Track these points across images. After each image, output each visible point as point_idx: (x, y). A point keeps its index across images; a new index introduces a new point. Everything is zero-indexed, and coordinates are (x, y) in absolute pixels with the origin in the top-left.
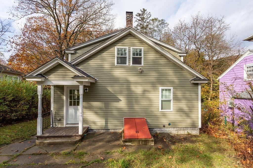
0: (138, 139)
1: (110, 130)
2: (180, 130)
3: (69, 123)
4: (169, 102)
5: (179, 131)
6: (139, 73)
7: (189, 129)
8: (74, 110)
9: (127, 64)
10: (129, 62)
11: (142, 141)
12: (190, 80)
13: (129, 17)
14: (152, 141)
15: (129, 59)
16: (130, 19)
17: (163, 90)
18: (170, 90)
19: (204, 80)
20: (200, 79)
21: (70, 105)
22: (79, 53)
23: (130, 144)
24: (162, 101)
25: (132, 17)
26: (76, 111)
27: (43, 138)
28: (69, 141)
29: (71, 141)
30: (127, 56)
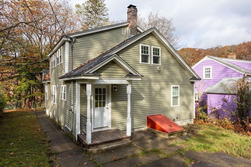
0: (177, 131)
1: (135, 130)
2: (183, 122)
3: (95, 128)
4: (176, 98)
5: (183, 123)
6: (157, 71)
7: (189, 120)
8: (101, 112)
9: (149, 63)
10: (151, 61)
11: (180, 132)
12: (189, 79)
14: (186, 131)
15: (151, 57)
16: (135, 13)
17: (173, 87)
18: (177, 87)
19: (198, 79)
20: (196, 79)
21: (96, 107)
22: (79, 42)
23: (173, 137)
24: (173, 97)
26: (102, 112)
27: (95, 145)
28: (125, 144)
29: (127, 143)
30: (149, 54)
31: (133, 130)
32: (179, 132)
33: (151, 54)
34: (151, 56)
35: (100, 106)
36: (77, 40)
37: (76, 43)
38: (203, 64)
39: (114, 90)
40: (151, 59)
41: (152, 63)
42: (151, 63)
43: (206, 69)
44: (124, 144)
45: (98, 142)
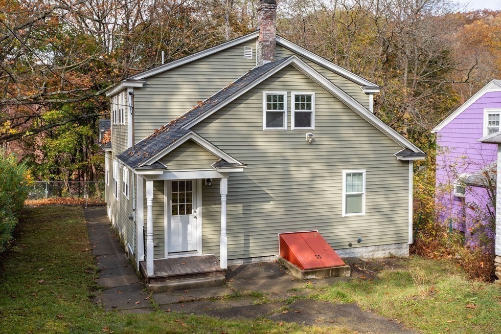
0: (325, 267)
1: (253, 260)
2: (378, 250)
3: (172, 252)
4: (358, 198)
5: (376, 253)
6: (305, 143)
7: (393, 247)
8: (182, 224)
9: (285, 127)
10: (289, 123)
11: (333, 270)
12: (394, 155)
13: (268, 9)
14: (348, 269)
15: (289, 116)
16: (271, 12)
17: (348, 175)
18: (360, 174)
19: (419, 155)
20: (412, 153)
21: (172, 215)
22: (153, 86)
23: (314, 277)
24: (347, 196)
25: (274, 8)
26: (186, 223)
27: (160, 280)
28: (212, 281)
29: (215, 281)
30: (285, 109)
31: (249, 261)
32: (331, 269)
33: (289, 108)
34: (289, 112)
35: (182, 213)
36: (148, 83)
37: (148, 89)
38: (483, 101)
39: (206, 184)
40: (289, 119)
41: (293, 127)
42: (289, 127)
43: (490, 115)
44: (209, 282)
45: (164, 274)
